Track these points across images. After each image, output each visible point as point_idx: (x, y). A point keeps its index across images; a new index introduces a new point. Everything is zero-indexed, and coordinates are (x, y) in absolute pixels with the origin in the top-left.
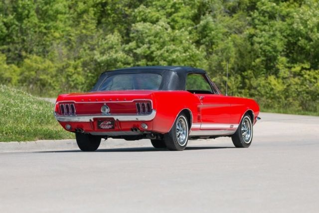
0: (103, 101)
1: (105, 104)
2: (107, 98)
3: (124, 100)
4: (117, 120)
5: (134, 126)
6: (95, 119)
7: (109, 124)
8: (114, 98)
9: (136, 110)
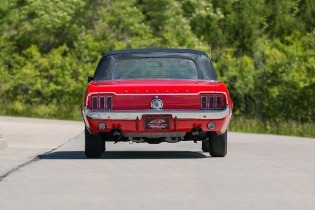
0: (156, 93)
1: (157, 97)
2: (162, 89)
3: (186, 93)
4: (176, 117)
5: (194, 125)
6: (143, 117)
7: (162, 123)
8: (172, 89)
9: (200, 106)
